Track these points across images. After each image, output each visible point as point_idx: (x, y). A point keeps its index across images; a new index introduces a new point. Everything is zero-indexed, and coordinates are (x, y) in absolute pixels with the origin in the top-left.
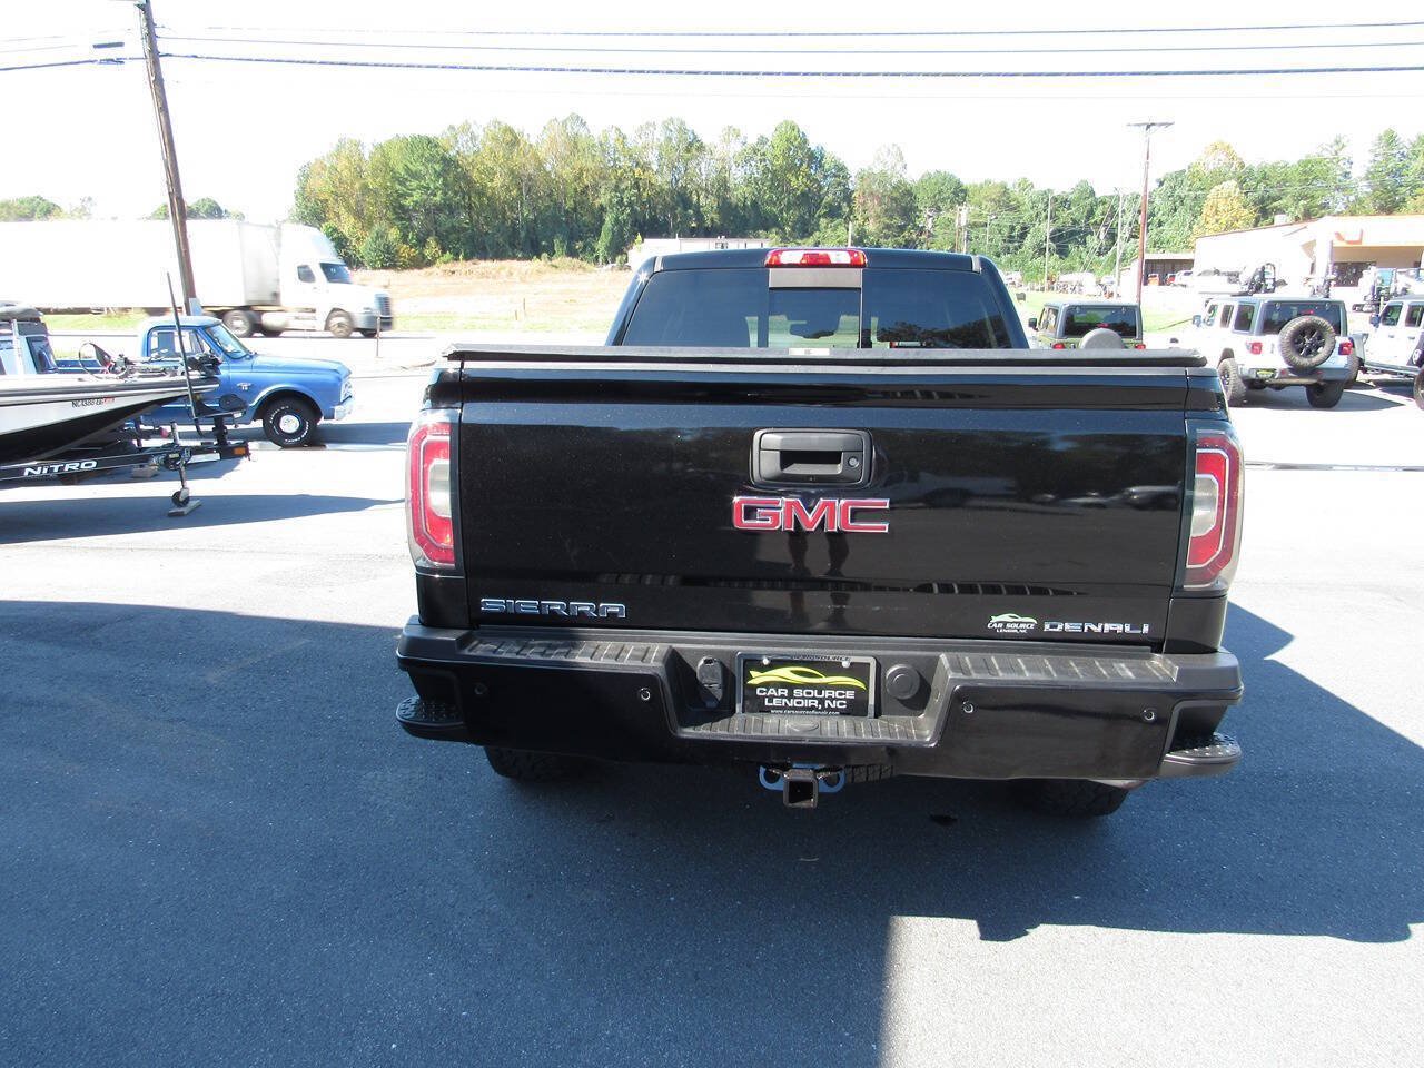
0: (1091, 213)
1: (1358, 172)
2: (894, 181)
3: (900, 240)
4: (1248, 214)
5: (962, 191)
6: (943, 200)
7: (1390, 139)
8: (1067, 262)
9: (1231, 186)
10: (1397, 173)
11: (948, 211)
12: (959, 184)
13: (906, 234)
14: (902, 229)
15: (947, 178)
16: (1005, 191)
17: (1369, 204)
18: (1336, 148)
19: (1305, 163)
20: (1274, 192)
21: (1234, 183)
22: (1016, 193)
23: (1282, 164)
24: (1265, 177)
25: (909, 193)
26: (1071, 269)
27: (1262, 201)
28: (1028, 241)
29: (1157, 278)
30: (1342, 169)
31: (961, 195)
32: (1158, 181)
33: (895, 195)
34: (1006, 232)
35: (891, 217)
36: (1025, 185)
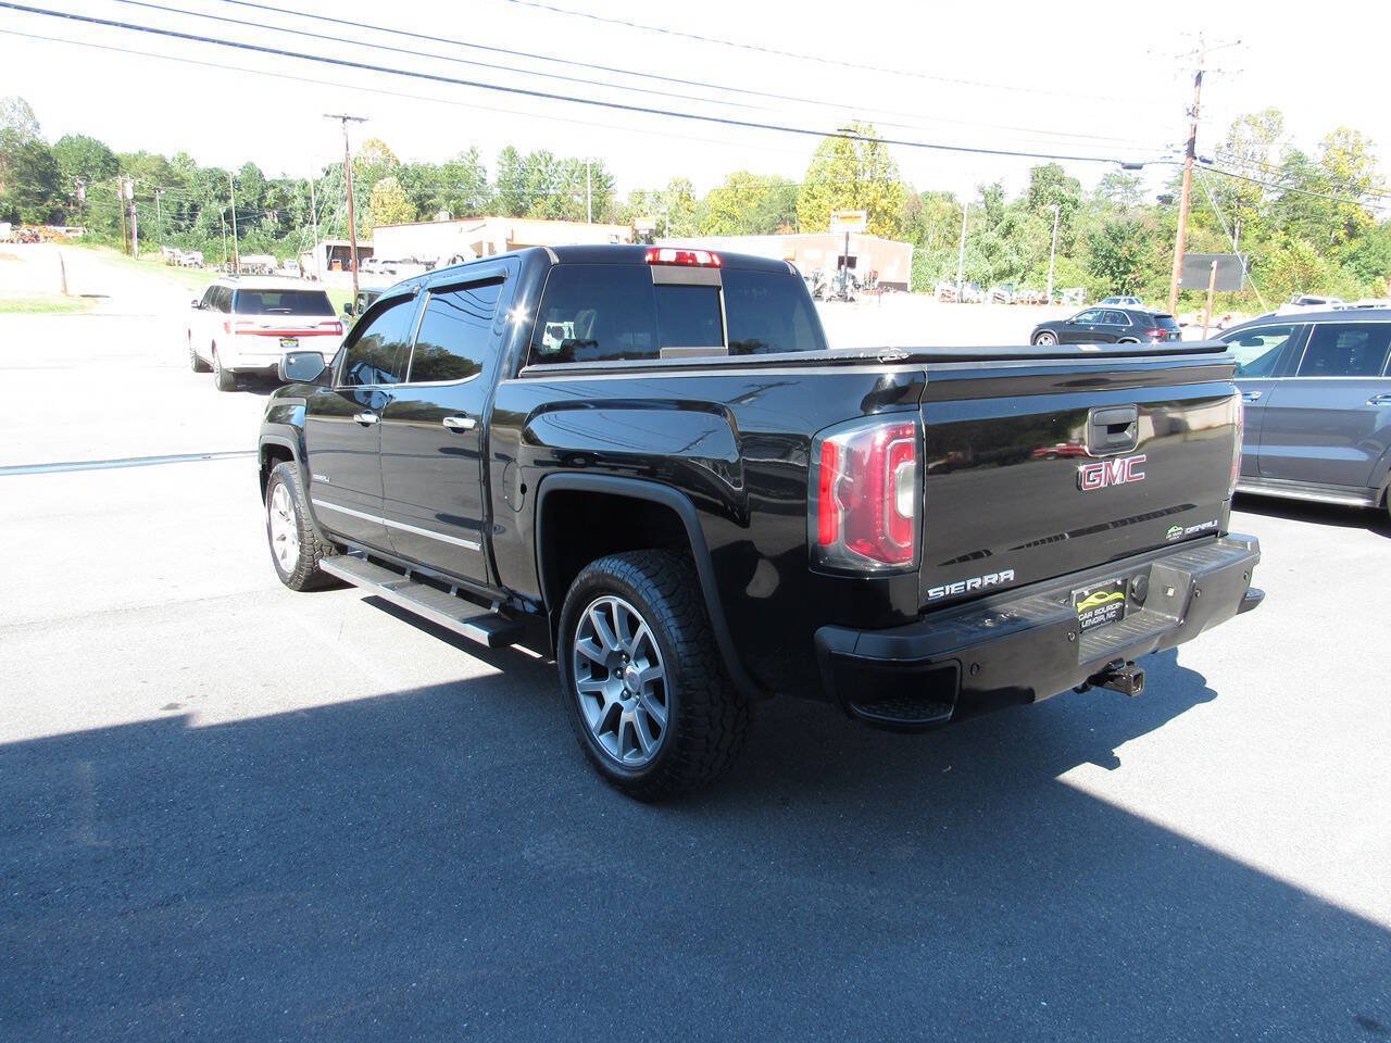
0: (262, 198)
1: (492, 179)
2: (25, 141)
3: (43, 208)
4: (412, 208)
5: (114, 160)
6: (92, 169)
7: (511, 155)
8: (245, 244)
9: (391, 181)
10: (521, 183)
11: (99, 181)
12: (107, 152)
13: (50, 203)
14: (43, 197)
15: (92, 145)
16: (166, 166)
17: (502, 208)
18: (472, 156)
19: (451, 168)
20: (429, 191)
21: (395, 179)
22: (177, 168)
23: (431, 166)
24: (419, 177)
25: (46, 156)
26: (250, 251)
27: (420, 198)
28: (200, 221)
29: (340, 264)
30: (479, 176)
31: (112, 164)
32: (323, 170)
33: (29, 156)
34: (174, 209)
35: (28, 183)
36: (185, 160)
